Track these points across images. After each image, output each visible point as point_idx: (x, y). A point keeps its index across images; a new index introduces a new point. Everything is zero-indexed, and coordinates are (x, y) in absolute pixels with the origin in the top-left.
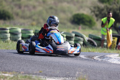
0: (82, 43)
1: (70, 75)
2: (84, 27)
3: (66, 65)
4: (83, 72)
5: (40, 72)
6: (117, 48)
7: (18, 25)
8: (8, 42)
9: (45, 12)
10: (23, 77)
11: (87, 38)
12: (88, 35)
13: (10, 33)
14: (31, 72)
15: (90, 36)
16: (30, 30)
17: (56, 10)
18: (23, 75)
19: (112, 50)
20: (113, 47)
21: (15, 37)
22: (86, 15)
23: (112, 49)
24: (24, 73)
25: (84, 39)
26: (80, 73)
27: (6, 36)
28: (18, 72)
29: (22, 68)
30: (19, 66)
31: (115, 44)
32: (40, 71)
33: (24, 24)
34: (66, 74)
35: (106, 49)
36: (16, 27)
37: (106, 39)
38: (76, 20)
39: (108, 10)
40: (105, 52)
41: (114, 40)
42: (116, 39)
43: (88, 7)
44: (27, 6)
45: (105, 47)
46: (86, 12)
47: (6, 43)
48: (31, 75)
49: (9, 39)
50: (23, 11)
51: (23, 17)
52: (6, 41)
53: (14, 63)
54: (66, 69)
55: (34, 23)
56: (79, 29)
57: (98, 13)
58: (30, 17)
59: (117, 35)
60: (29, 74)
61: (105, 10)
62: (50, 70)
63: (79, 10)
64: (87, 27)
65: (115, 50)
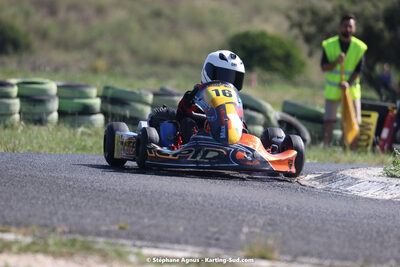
0: (260, 129)
1: (222, 238)
2: (267, 76)
3: (206, 204)
4: (263, 227)
5: (121, 228)
6: (378, 147)
7: (48, 69)
8: (12, 127)
9: (135, 26)
10: (65, 245)
11: (275, 114)
12: (280, 104)
13: (19, 96)
14: (89, 228)
15: (287, 107)
16: (87, 86)
17: (173, 22)
18: (65, 238)
19: (359, 153)
20: (365, 144)
21: (38, 109)
22: (272, 38)
23: (359, 149)
24: (66, 229)
25: (267, 118)
26: (253, 230)
27: (8, 106)
28: (46, 226)
29: (60, 212)
30: (52, 207)
31: (372, 133)
32: (122, 225)
33: (66, 66)
34: (209, 234)
35: (341, 149)
36: (39, 76)
37: (339, 115)
40: (337, 162)
41: (366, 120)
42: (374, 117)
43: (276, 9)
44: (74, 7)
45: (335, 144)
46: (272, 26)
47: (7, 131)
48: (90, 238)
49: (17, 117)
50: (64, 25)
51: (65, 45)
52: (7, 122)
53: (34, 198)
54: (208, 219)
55: (101, 64)
56: (249, 83)
57: (312, 30)
58: (87, 44)
59: (379, 103)
60: (83, 233)
61: (337, 20)
62: (154, 222)
63: (249, 20)
64: (276, 76)
65: (370, 154)
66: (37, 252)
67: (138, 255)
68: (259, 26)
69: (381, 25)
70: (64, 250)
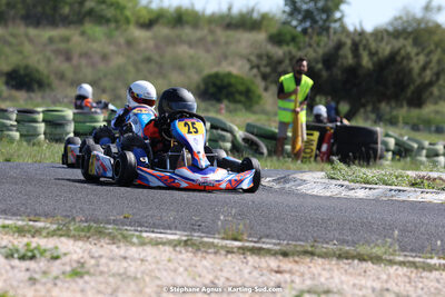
0: (229, 145)
1: (203, 224)
2: (232, 106)
4: (234, 217)
5: (125, 218)
8: (39, 144)
9: (131, 69)
10: (83, 230)
11: (240, 134)
12: (245, 125)
13: (44, 121)
14: (101, 218)
16: (97, 114)
17: (161, 66)
20: (308, 156)
21: (58, 131)
22: (236, 77)
25: (234, 136)
26: (227, 218)
27: (35, 128)
28: (67, 216)
31: (314, 147)
32: (126, 215)
34: (193, 222)
36: (59, 106)
37: (290, 134)
38: (212, 90)
39: (295, 61)
40: (289, 169)
41: (311, 137)
42: (316, 134)
43: (242, 57)
44: (84, 55)
46: (237, 69)
47: (36, 148)
49: (42, 136)
50: (77, 69)
52: (35, 141)
54: (192, 210)
56: (219, 111)
57: (268, 70)
60: (97, 221)
61: (287, 62)
62: (150, 213)
63: (219, 64)
64: (240, 106)
65: (314, 164)
66: (61, 236)
67: (139, 237)
68: (225, 68)
69: (320, 66)
70: (83, 234)
